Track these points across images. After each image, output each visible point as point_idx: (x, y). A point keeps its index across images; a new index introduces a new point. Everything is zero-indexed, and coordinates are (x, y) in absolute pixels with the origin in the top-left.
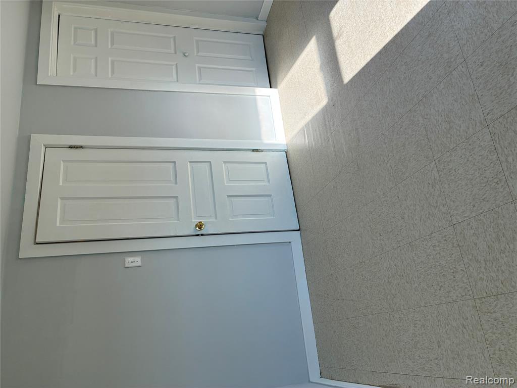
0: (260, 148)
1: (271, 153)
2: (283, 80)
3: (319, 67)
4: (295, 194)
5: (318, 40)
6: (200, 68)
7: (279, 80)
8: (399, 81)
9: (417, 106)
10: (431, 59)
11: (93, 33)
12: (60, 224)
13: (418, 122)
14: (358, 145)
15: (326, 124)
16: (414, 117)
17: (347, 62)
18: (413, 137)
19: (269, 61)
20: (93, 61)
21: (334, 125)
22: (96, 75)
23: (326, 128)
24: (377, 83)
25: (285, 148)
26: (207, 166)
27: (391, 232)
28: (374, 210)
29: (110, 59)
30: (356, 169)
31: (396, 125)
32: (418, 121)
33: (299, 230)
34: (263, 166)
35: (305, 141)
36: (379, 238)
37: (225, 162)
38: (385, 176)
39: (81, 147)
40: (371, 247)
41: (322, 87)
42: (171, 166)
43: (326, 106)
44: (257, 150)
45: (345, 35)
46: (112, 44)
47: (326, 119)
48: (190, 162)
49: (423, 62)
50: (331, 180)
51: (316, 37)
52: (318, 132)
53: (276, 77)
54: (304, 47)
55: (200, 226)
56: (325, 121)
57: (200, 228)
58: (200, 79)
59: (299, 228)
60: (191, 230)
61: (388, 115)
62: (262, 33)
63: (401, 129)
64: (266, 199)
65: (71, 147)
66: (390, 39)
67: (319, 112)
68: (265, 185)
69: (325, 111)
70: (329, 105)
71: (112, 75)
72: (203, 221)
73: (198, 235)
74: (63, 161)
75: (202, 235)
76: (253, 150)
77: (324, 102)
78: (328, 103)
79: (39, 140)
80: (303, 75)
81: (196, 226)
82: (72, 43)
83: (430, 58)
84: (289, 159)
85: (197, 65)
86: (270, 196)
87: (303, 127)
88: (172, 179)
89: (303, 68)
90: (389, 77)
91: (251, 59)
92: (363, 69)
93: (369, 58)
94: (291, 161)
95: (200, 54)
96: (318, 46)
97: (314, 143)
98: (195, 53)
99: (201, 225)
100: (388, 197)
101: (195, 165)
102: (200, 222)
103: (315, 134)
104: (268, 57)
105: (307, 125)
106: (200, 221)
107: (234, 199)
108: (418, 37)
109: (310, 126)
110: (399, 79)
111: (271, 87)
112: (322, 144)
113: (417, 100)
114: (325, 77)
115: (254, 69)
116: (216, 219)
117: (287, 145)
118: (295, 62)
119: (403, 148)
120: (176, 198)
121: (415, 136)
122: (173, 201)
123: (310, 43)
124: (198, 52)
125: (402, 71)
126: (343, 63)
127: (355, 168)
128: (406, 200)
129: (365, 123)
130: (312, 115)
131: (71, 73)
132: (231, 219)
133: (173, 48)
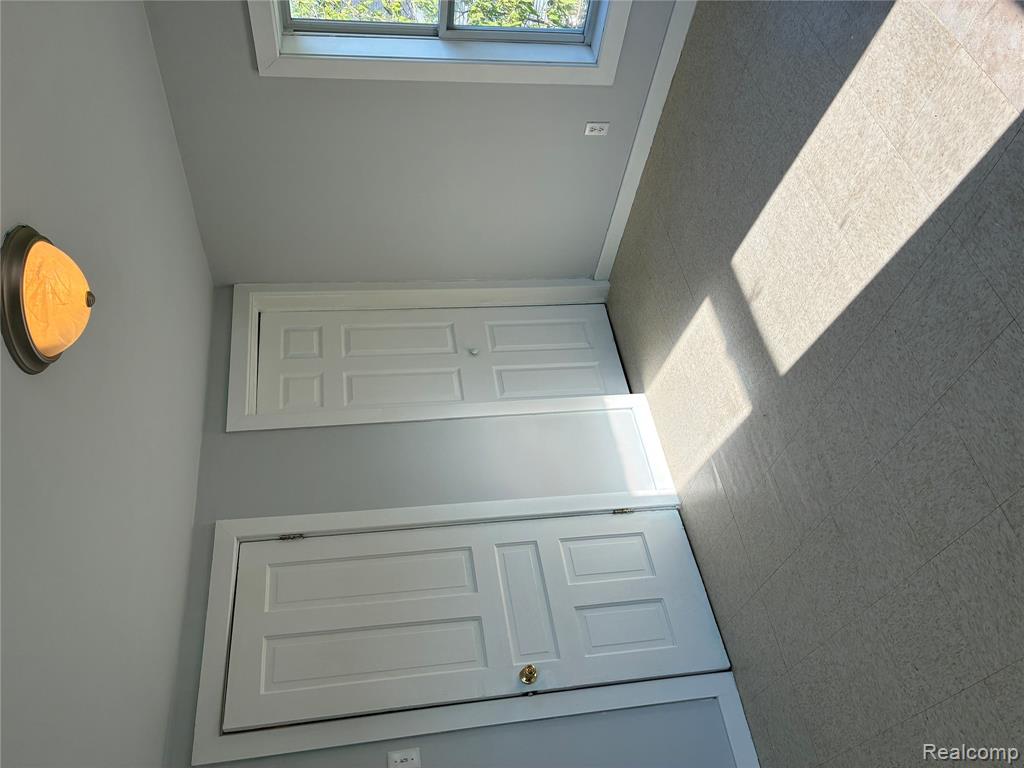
0: (628, 507)
1: (649, 514)
2: (653, 377)
3: (724, 349)
4: (710, 593)
5: (715, 302)
6: (500, 373)
7: (646, 378)
8: (890, 364)
9: (938, 404)
10: (946, 322)
11: (315, 335)
12: (266, 690)
13: (948, 436)
14: (831, 487)
15: (754, 453)
16: (936, 426)
17: (780, 337)
18: (942, 463)
19: (622, 347)
20: (316, 383)
21: (771, 451)
22: (322, 405)
23: (757, 458)
24: (847, 370)
25: (676, 502)
26: (529, 550)
27: (938, 659)
28: (891, 616)
29: (344, 375)
30: (834, 533)
31: (901, 444)
32: (948, 433)
33: (730, 670)
34: (637, 540)
35: (716, 486)
36: (913, 675)
37: (563, 540)
38: (901, 544)
39: (301, 536)
40: (899, 696)
41: (736, 385)
42: (463, 556)
43: (749, 419)
44: (622, 511)
45: (766, 292)
46: (348, 349)
47: (754, 441)
48: (498, 546)
49: (931, 329)
50: (783, 560)
51: (711, 299)
52: (741, 468)
53: (639, 374)
54: (690, 318)
55: (529, 674)
56: (752, 445)
57: (529, 680)
58: (503, 391)
59: (729, 665)
60: (512, 685)
61: (882, 425)
62: (603, 300)
63: (915, 451)
64: (652, 607)
65: (283, 538)
66: (858, 293)
67: (738, 429)
68: (646, 580)
69: (748, 426)
70: (756, 417)
71: (349, 401)
72: (534, 663)
73: (526, 694)
74: (270, 565)
75: (535, 693)
76: (615, 512)
77: (745, 410)
78: (752, 412)
79: (229, 530)
80: (693, 366)
81: (522, 674)
82: (282, 356)
83: (943, 319)
84: (686, 523)
85: (494, 368)
86: (659, 600)
87: (708, 461)
88: (466, 583)
89: (691, 354)
90: (867, 357)
91: (587, 346)
92: (813, 347)
93: (821, 328)
94: (692, 527)
95: (498, 348)
96: (717, 313)
97: (735, 489)
98: (490, 347)
99: (531, 673)
100: (914, 585)
101: (507, 550)
102: (530, 667)
103: (736, 472)
104: (619, 339)
105: (716, 456)
106: (529, 663)
107: (588, 613)
108: (911, 286)
109: (723, 456)
110: (891, 359)
111: (631, 392)
112: (753, 488)
113: (937, 396)
114: (739, 366)
115: (596, 363)
116: (559, 657)
117: (678, 495)
118: (674, 344)
119: (925, 486)
120: (478, 619)
121: (948, 461)
122: (472, 626)
123: (700, 310)
124: (494, 345)
125: (893, 347)
126: (771, 338)
127: (831, 532)
128: (956, 590)
129: (835, 444)
130: (724, 436)
131: (281, 406)
132: (587, 656)
133: (450, 343)
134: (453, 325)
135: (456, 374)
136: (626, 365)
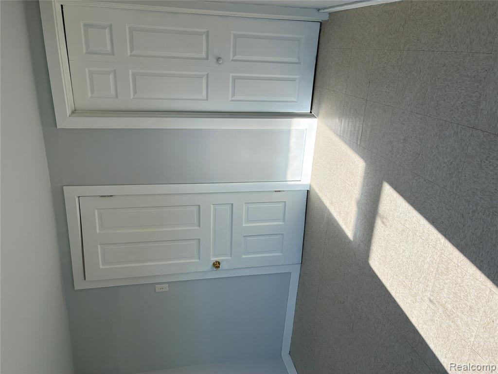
6: (234, 79)
11: (107, 31)
20: (111, 77)
22: (117, 97)
26: (228, 209)
29: (130, 72)
33: (300, 264)
34: (281, 205)
37: (246, 203)
39: (112, 196)
42: (195, 209)
44: (279, 191)
48: (213, 204)
58: (234, 95)
64: (278, 237)
65: (102, 196)
68: (279, 225)
71: (134, 95)
76: (276, 191)
79: (71, 192)
82: (84, 51)
85: (231, 74)
86: (282, 234)
88: (196, 222)
95: (237, 57)
98: (231, 56)
101: (218, 207)
106: (218, 259)
107: (249, 238)
115: (298, 77)
116: (231, 257)
120: (199, 240)
122: (195, 242)
131: (90, 95)
132: (244, 257)
133: (204, 50)
134: (208, 32)
135: (206, 76)
136: (315, 87)
